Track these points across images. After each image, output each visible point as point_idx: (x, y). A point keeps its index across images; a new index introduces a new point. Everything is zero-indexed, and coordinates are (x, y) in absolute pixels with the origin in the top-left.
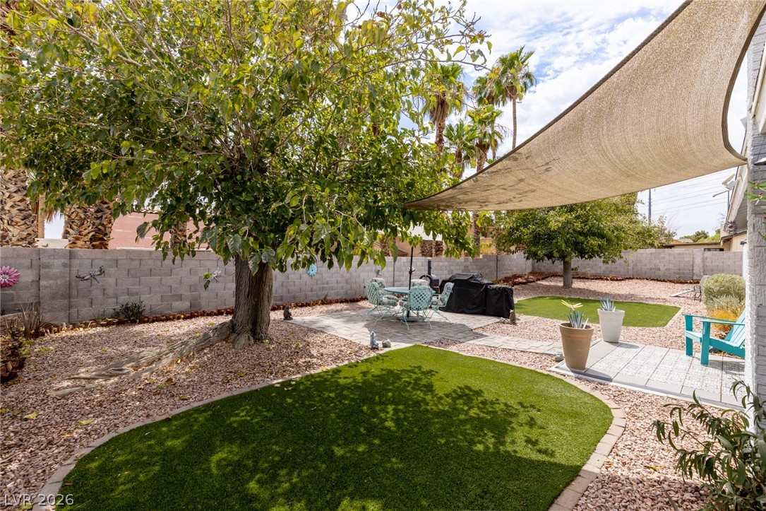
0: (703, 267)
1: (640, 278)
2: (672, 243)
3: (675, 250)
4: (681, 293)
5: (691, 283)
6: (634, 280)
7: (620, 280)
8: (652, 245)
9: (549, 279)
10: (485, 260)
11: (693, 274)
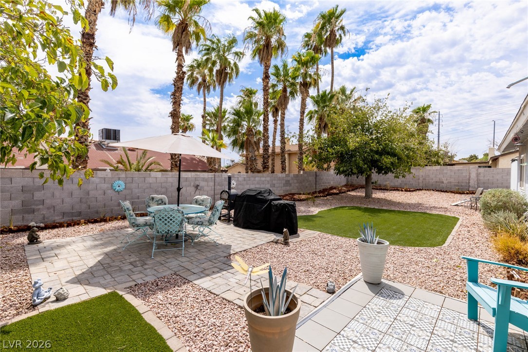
0: (477, 180)
1: (428, 190)
2: (453, 162)
3: (456, 167)
4: (460, 202)
5: (467, 193)
6: (423, 191)
7: (412, 191)
8: (439, 164)
9: (358, 190)
10: (306, 175)
11: (469, 186)
